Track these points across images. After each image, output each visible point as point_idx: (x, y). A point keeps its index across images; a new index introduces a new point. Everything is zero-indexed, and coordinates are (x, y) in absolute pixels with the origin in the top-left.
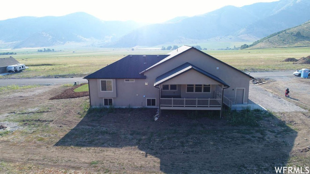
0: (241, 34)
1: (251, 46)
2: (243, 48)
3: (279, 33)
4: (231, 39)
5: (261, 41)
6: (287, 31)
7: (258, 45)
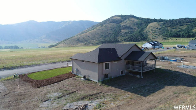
0: (44, 39)
1: (56, 45)
2: (51, 47)
3: (69, 39)
4: (37, 41)
5: (61, 43)
6: (73, 38)
7: (60, 45)
